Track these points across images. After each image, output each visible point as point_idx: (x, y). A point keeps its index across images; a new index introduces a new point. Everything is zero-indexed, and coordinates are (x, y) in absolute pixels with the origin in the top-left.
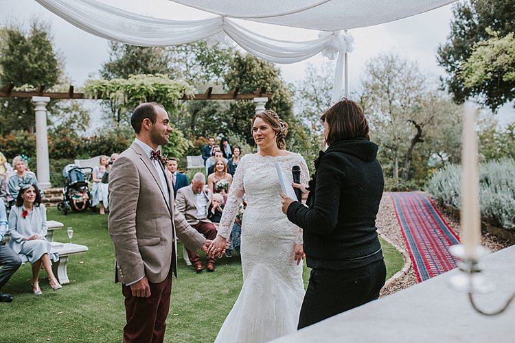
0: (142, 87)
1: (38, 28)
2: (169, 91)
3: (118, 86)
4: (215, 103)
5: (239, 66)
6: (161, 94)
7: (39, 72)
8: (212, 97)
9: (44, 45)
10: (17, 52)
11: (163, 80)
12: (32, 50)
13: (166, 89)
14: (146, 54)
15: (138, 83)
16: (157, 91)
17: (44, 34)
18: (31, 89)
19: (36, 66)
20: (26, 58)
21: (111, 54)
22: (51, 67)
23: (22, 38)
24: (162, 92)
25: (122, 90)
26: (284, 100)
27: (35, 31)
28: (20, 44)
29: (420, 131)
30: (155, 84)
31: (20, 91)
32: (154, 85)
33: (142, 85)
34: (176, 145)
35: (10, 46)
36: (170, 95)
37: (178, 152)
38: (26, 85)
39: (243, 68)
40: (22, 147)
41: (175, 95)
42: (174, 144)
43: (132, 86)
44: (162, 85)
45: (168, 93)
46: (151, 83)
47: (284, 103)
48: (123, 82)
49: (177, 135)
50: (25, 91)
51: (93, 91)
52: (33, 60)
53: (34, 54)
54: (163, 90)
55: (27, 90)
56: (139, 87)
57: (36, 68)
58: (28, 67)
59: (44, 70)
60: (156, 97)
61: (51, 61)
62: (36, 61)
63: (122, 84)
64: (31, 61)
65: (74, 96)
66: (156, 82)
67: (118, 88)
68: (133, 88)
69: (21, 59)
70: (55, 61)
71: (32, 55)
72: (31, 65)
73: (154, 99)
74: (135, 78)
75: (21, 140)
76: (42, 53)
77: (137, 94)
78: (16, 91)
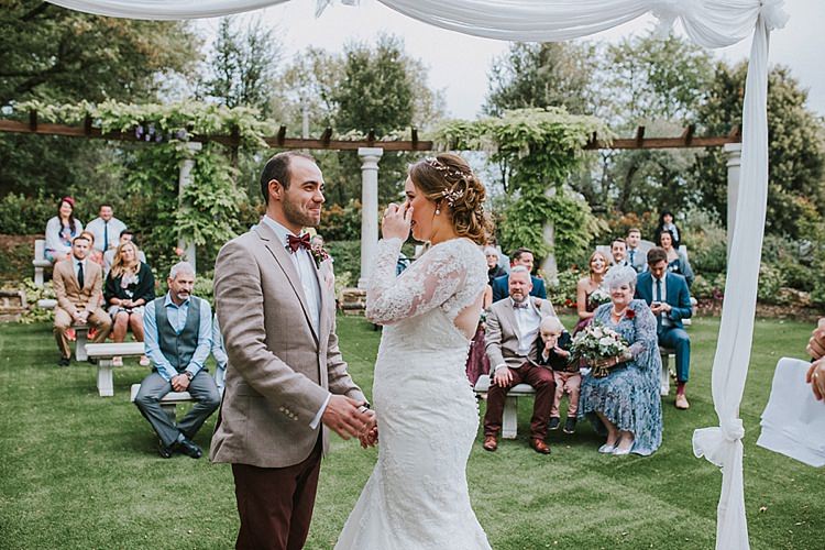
0: (521, 129)
1: (387, 45)
2: (566, 133)
3: (484, 128)
4: (664, 154)
5: (725, 90)
6: (552, 139)
7: (385, 111)
8: (646, 144)
9: (394, 70)
10: (356, 84)
11: (558, 117)
12: (377, 78)
13: (562, 131)
14: (542, 76)
15: (515, 123)
16: (548, 135)
17: (396, 54)
18: (360, 138)
19: (381, 102)
20: (367, 91)
22: (403, 103)
23: (364, 63)
24: (555, 136)
25: (490, 134)
26: (810, 149)
27: (383, 49)
28: (361, 71)
30: (544, 124)
31: (344, 141)
33: (522, 125)
34: (578, 226)
35: (349, 74)
36: (568, 141)
37: (580, 239)
38: (354, 131)
39: (731, 92)
40: (348, 224)
41: (575, 141)
42: (573, 224)
43: (505, 128)
44: (557, 124)
45: (565, 136)
46: (537, 123)
47: (811, 154)
48: (493, 122)
49: (579, 209)
50: (350, 142)
51: (444, 136)
52: (377, 93)
53: (378, 84)
54: (557, 132)
55: (354, 138)
56: (517, 129)
57: (382, 106)
58: (370, 105)
59: (392, 108)
60: (545, 146)
61: (404, 94)
62: (383, 92)
63: (490, 125)
64: (374, 96)
65: (420, 146)
66: (546, 120)
67: (484, 132)
68: (507, 131)
69: (361, 93)
70: (409, 92)
71: (375, 86)
72: (374, 102)
73: (541, 147)
74: (514, 116)
75: (349, 214)
76: (392, 83)
77: (512, 141)
78: (338, 141)
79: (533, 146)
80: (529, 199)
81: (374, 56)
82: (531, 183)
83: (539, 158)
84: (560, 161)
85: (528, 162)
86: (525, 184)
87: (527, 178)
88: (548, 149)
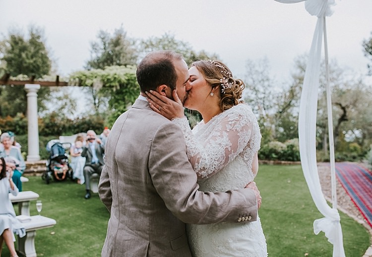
0: (115, 76)
1: (34, 32)
3: (96, 75)
6: (131, 82)
7: (34, 67)
9: (39, 46)
10: (17, 51)
11: (133, 71)
12: (29, 49)
14: (118, 51)
15: (111, 73)
16: (128, 80)
17: (39, 37)
18: (25, 79)
19: (32, 61)
20: (24, 55)
21: (92, 52)
22: (44, 63)
23: (21, 40)
24: (132, 80)
25: (99, 79)
27: (32, 35)
28: (20, 45)
29: (345, 112)
31: (16, 81)
32: (126, 75)
33: (115, 74)
35: (12, 46)
38: (21, 76)
40: (17, 126)
43: (107, 76)
44: (132, 74)
46: (122, 74)
48: (100, 72)
50: (20, 81)
51: (74, 79)
52: (29, 56)
53: (30, 52)
54: (133, 78)
55: (21, 79)
56: (113, 77)
57: (32, 64)
58: (26, 63)
59: (38, 65)
60: (127, 84)
61: (44, 58)
62: (32, 57)
63: (99, 74)
64: (28, 58)
65: (60, 84)
66: (127, 72)
67: (96, 77)
69: (20, 56)
70: (47, 58)
71: (28, 53)
72: (28, 61)
73: (125, 85)
74: (111, 70)
75: (18, 121)
76: (37, 52)
77: (111, 82)
78: (12, 80)
79: (121, 85)
80: (119, 111)
81: (27, 38)
82: (119, 103)
83: (124, 91)
84: (134, 93)
85: (118, 93)
86: (116, 104)
87: (117, 101)
88: (129, 86)
